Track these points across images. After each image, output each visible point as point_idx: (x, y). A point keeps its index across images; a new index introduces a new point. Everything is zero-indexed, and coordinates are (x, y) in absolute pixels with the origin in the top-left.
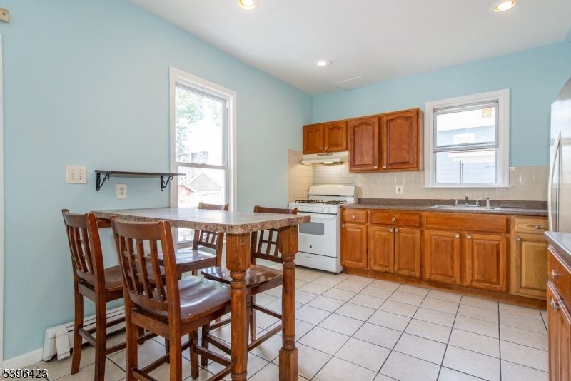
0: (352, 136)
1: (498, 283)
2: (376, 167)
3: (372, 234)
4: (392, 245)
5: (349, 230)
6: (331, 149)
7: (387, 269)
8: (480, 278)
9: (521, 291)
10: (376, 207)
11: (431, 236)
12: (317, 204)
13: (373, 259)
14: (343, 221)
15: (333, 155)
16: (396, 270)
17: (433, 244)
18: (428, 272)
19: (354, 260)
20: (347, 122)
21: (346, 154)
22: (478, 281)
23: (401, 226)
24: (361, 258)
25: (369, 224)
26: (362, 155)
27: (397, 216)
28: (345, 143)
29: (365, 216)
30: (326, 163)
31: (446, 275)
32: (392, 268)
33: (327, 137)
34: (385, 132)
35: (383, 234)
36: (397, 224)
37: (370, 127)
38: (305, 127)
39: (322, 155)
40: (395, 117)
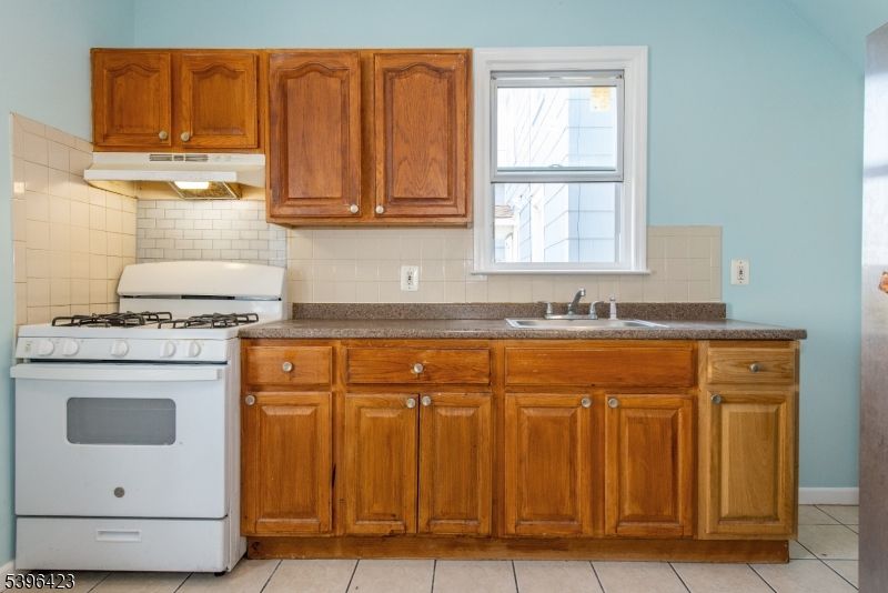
0: (277, 107)
1: (674, 519)
2: (354, 209)
3: (350, 421)
4: (413, 445)
5: (270, 412)
6: (203, 142)
7: (397, 526)
8: (638, 511)
9: (723, 528)
10: (364, 332)
11: (520, 407)
12: (150, 330)
13: (351, 499)
14: (249, 382)
15: (209, 162)
16: (422, 523)
17: (525, 433)
18: (512, 517)
19: (288, 514)
20: (258, 59)
21: (257, 161)
22: (633, 519)
23: (438, 387)
24: (314, 502)
25: (339, 386)
26: (310, 170)
27: (427, 356)
28: (251, 125)
29: (326, 364)
30: (182, 185)
31: (556, 516)
32: (411, 519)
33: (186, 97)
34: (380, 104)
35: (388, 414)
36: (426, 383)
37: (334, 83)
38: (99, 56)
39: (169, 159)
40: (404, 62)
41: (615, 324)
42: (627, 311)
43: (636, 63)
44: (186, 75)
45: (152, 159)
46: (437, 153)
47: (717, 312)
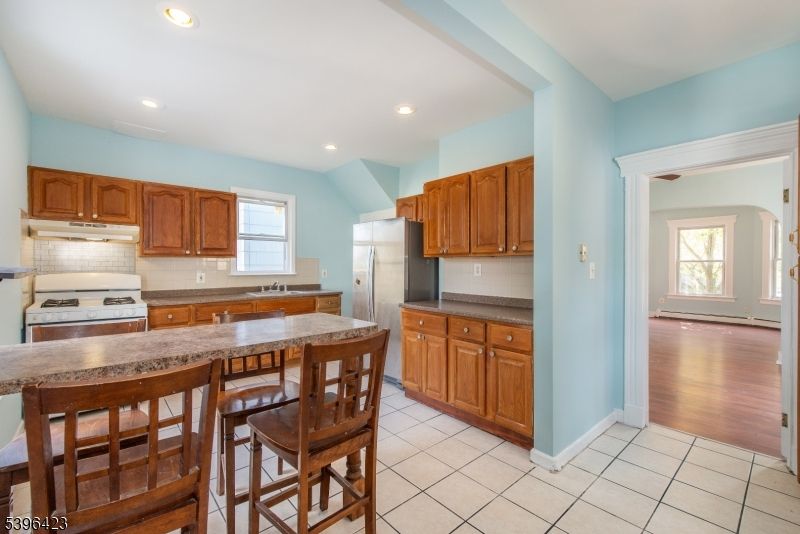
0: (147, 207)
2: (188, 252)
6: (105, 219)
14: (152, 325)
15: (107, 228)
21: (135, 229)
25: (192, 322)
26: (165, 235)
27: (229, 308)
28: (133, 214)
29: (187, 314)
30: (90, 239)
33: (95, 198)
34: (198, 210)
37: (177, 201)
39: (82, 225)
40: (210, 196)
41: (287, 293)
42: (290, 288)
43: (291, 201)
44: (95, 186)
45: (71, 224)
46: (222, 231)
47: (317, 287)
